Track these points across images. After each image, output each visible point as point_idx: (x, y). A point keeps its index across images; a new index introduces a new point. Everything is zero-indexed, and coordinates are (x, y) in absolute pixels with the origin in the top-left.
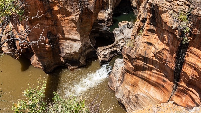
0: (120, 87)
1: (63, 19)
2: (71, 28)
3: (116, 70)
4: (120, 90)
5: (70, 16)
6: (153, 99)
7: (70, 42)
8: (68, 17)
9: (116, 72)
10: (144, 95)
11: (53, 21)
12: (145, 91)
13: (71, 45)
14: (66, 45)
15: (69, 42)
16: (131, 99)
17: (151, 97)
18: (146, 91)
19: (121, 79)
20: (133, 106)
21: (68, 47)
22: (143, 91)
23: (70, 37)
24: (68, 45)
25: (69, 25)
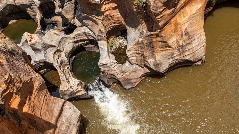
0: (157, 58)
1: (32, 104)
2: (46, 102)
3: (117, 69)
4: (160, 59)
5: (33, 86)
6: (196, 15)
7: (62, 120)
8: (33, 93)
9: (119, 68)
10: (189, 22)
11: (31, 127)
12: (186, 19)
13: (66, 121)
14: (64, 130)
15: (61, 122)
16: (182, 43)
17: (193, 16)
18: (187, 17)
19: (149, 53)
20: (189, 46)
21: (69, 128)
22: (185, 22)
23: (56, 113)
24: (65, 126)
25: (42, 102)
